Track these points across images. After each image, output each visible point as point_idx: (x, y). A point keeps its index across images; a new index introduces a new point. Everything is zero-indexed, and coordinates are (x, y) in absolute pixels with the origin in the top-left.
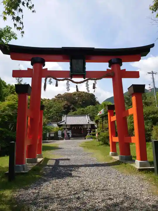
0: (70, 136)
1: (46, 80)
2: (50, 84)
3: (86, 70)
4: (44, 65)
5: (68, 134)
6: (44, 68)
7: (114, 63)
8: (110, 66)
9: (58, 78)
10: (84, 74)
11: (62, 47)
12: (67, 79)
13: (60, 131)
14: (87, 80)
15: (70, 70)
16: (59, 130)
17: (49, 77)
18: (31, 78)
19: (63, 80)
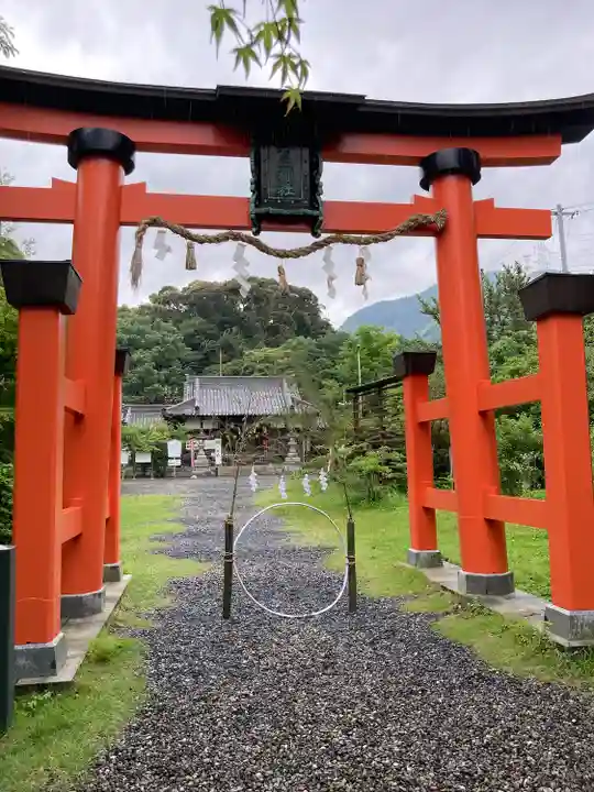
0: (218, 461)
1: (139, 239)
2: (160, 256)
3: (323, 198)
4: (129, 168)
5: (208, 452)
6: (128, 180)
7: (445, 172)
8: (425, 185)
9: (194, 232)
10: (316, 213)
11: (219, 87)
12: (236, 238)
13: (175, 441)
14: (327, 242)
15: (249, 194)
16: (172, 437)
17: (154, 223)
18: (71, 226)
19: (217, 240)
